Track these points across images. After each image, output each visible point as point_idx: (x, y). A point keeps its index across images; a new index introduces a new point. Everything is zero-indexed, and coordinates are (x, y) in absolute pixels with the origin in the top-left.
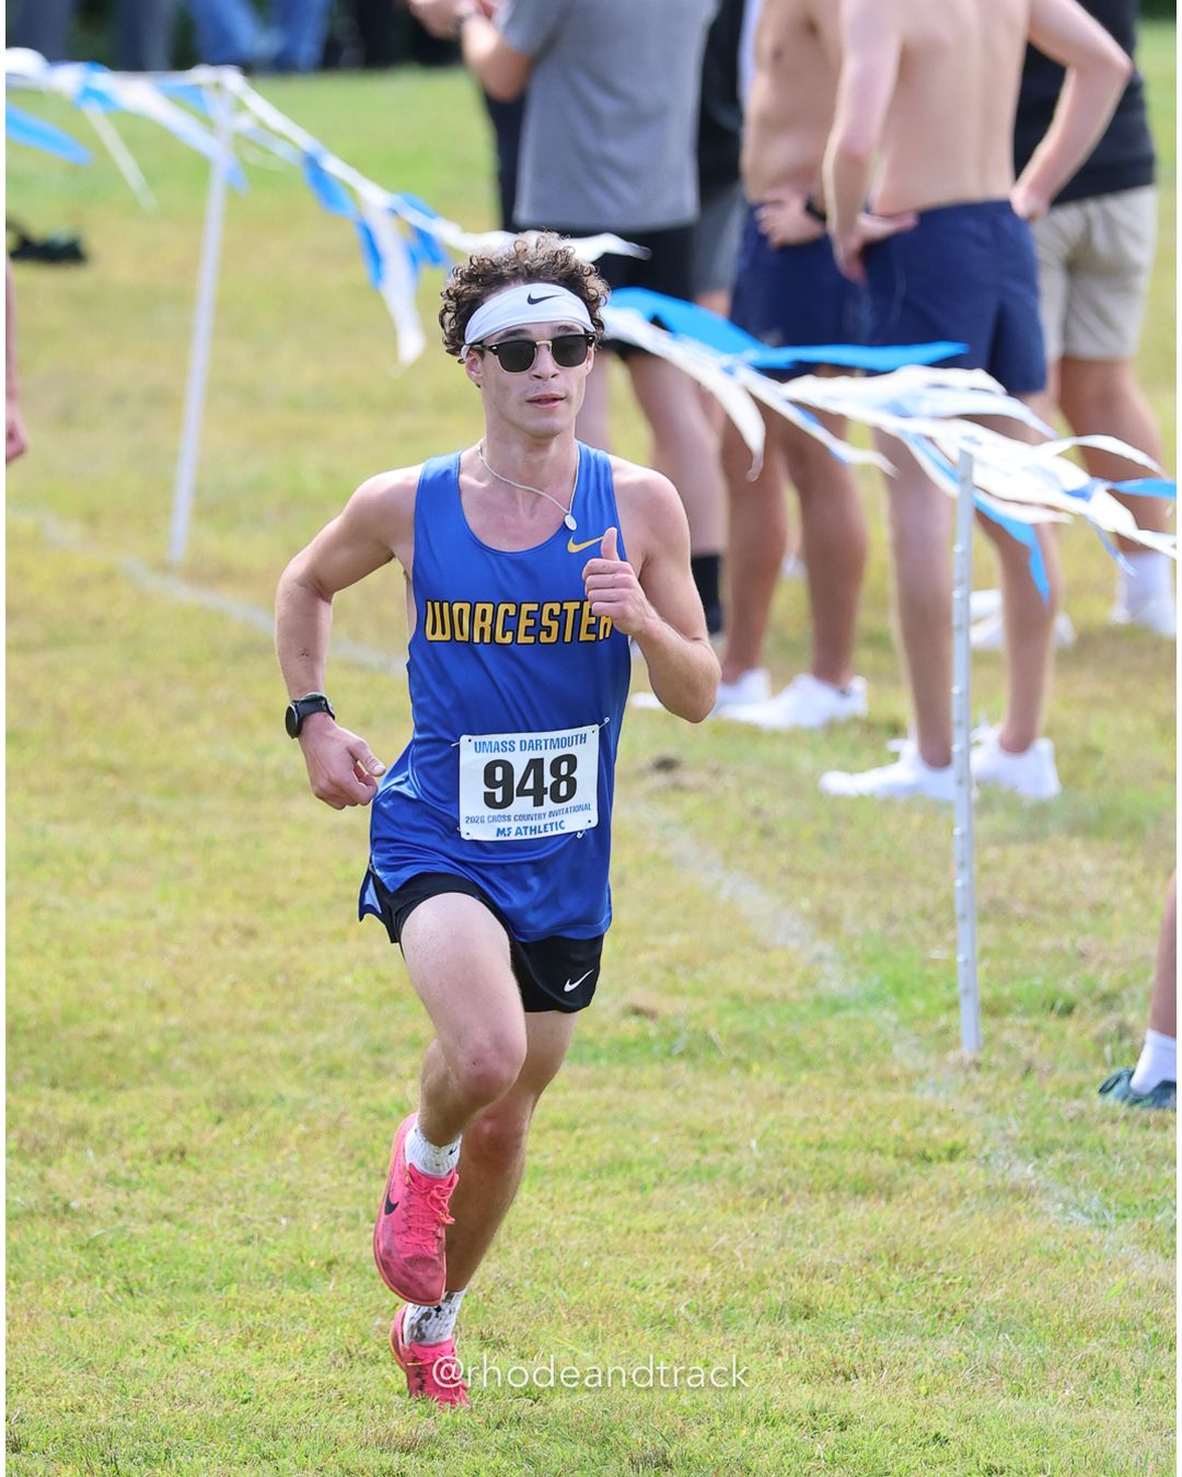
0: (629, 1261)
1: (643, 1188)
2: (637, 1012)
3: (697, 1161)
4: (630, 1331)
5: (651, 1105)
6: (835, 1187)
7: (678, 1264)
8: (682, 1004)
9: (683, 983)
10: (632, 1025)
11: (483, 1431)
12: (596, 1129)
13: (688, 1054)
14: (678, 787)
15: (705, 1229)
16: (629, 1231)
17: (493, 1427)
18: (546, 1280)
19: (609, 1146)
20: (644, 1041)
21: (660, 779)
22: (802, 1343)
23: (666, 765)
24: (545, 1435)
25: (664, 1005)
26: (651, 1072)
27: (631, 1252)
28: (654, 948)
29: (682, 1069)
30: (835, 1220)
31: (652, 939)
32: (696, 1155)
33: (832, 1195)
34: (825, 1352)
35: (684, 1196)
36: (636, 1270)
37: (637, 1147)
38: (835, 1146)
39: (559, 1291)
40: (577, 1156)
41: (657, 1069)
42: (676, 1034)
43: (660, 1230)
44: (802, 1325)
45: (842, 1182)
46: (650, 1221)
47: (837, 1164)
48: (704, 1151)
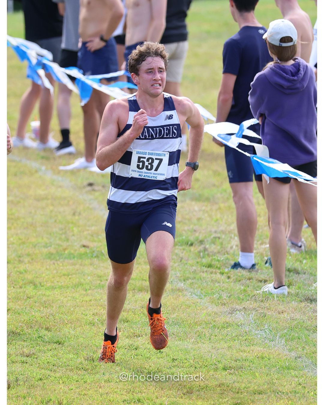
0: (83, 308)
1: (86, 290)
2: (84, 246)
3: (99, 283)
4: (83, 326)
5: (88, 270)
6: (134, 289)
7: (95, 309)
8: (95, 244)
9: (95, 239)
10: (83, 250)
11: (47, 352)
12: (74, 276)
13: (97, 257)
14: (94, 190)
15: (102, 300)
16: (83, 301)
17: (49, 351)
18: (62, 314)
19: (78, 280)
20: (86, 253)
21: (89, 188)
22: (126, 328)
23: (91, 185)
24: (62, 352)
25: (91, 245)
26: (87, 262)
27: (83, 306)
28: (88, 230)
29: (95, 260)
30: (134, 298)
31: (88, 228)
32: (99, 282)
33: (133, 291)
34: (132, 331)
35: (96, 292)
36: (85, 311)
37: (84, 280)
38: (134, 279)
39: (65, 316)
40: (69, 283)
41: (89, 260)
42: (94, 252)
43: (90, 301)
44: (126, 324)
45: (136, 288)
46: (87, 298)
47: (134, 284)
48: (101, 281)
